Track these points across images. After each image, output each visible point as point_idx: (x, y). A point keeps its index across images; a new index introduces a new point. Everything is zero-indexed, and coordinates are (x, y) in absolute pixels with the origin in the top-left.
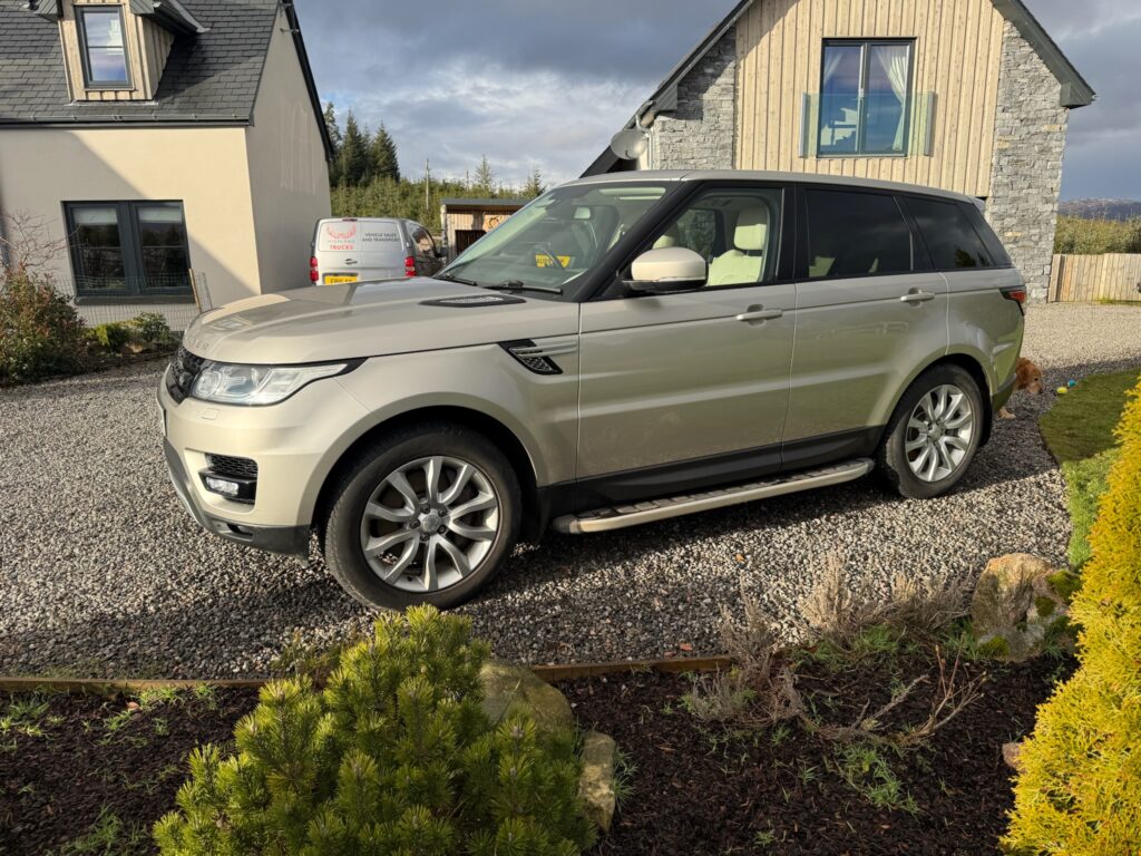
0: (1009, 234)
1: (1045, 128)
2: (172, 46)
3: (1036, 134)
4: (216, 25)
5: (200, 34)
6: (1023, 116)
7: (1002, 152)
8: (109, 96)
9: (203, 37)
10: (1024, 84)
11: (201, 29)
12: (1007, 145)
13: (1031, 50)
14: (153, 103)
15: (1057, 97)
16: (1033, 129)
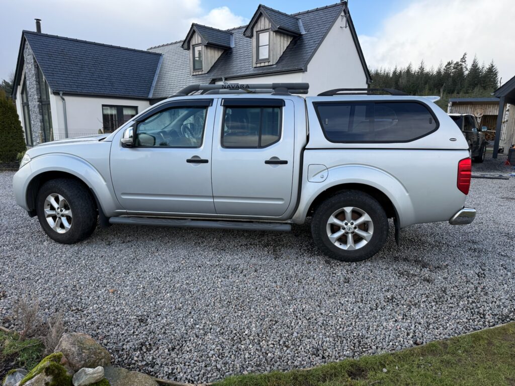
2: (291, 42)
4: (311, 30)
5: (302, 35)
8: (263, 64)
9: (303, 36)
11: (303, 32)
14: (275, 66)
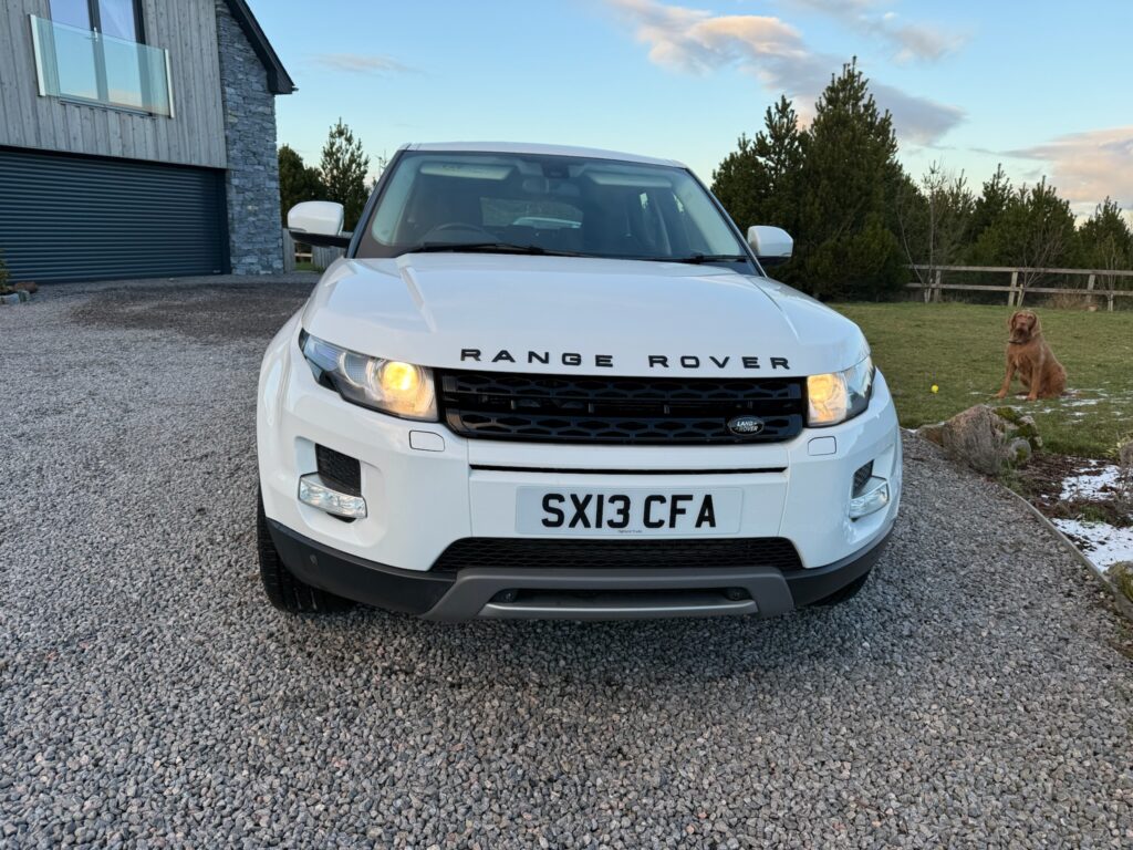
0: (250, 207)
1: (261, 109)
3: (254, 113)
6: (245, 94)
7: (234, 125)
10: (240, 62)
12: (236, 120)
13: (241, 30)
15: (265, 81)
16: (252, 108)
